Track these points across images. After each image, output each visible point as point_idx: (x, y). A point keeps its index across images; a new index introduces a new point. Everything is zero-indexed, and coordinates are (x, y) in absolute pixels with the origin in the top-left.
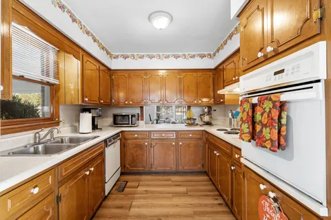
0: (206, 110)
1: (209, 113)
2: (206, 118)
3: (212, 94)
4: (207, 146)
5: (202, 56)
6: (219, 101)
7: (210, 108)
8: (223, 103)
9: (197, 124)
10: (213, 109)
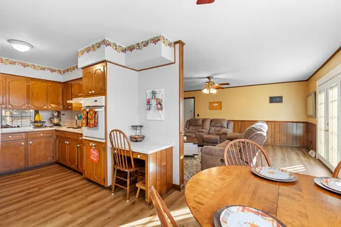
0: (56, 114)
1: (58, 116)
2: (56, 121)
3: (61, 101)
4: (58, 141)
5: (53, 71)
6: (68, 108)
7: (59, 112)
8: (71, 109)
9: (46, 126)
10: (62, 113)
